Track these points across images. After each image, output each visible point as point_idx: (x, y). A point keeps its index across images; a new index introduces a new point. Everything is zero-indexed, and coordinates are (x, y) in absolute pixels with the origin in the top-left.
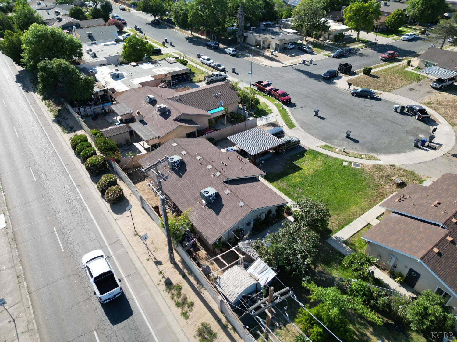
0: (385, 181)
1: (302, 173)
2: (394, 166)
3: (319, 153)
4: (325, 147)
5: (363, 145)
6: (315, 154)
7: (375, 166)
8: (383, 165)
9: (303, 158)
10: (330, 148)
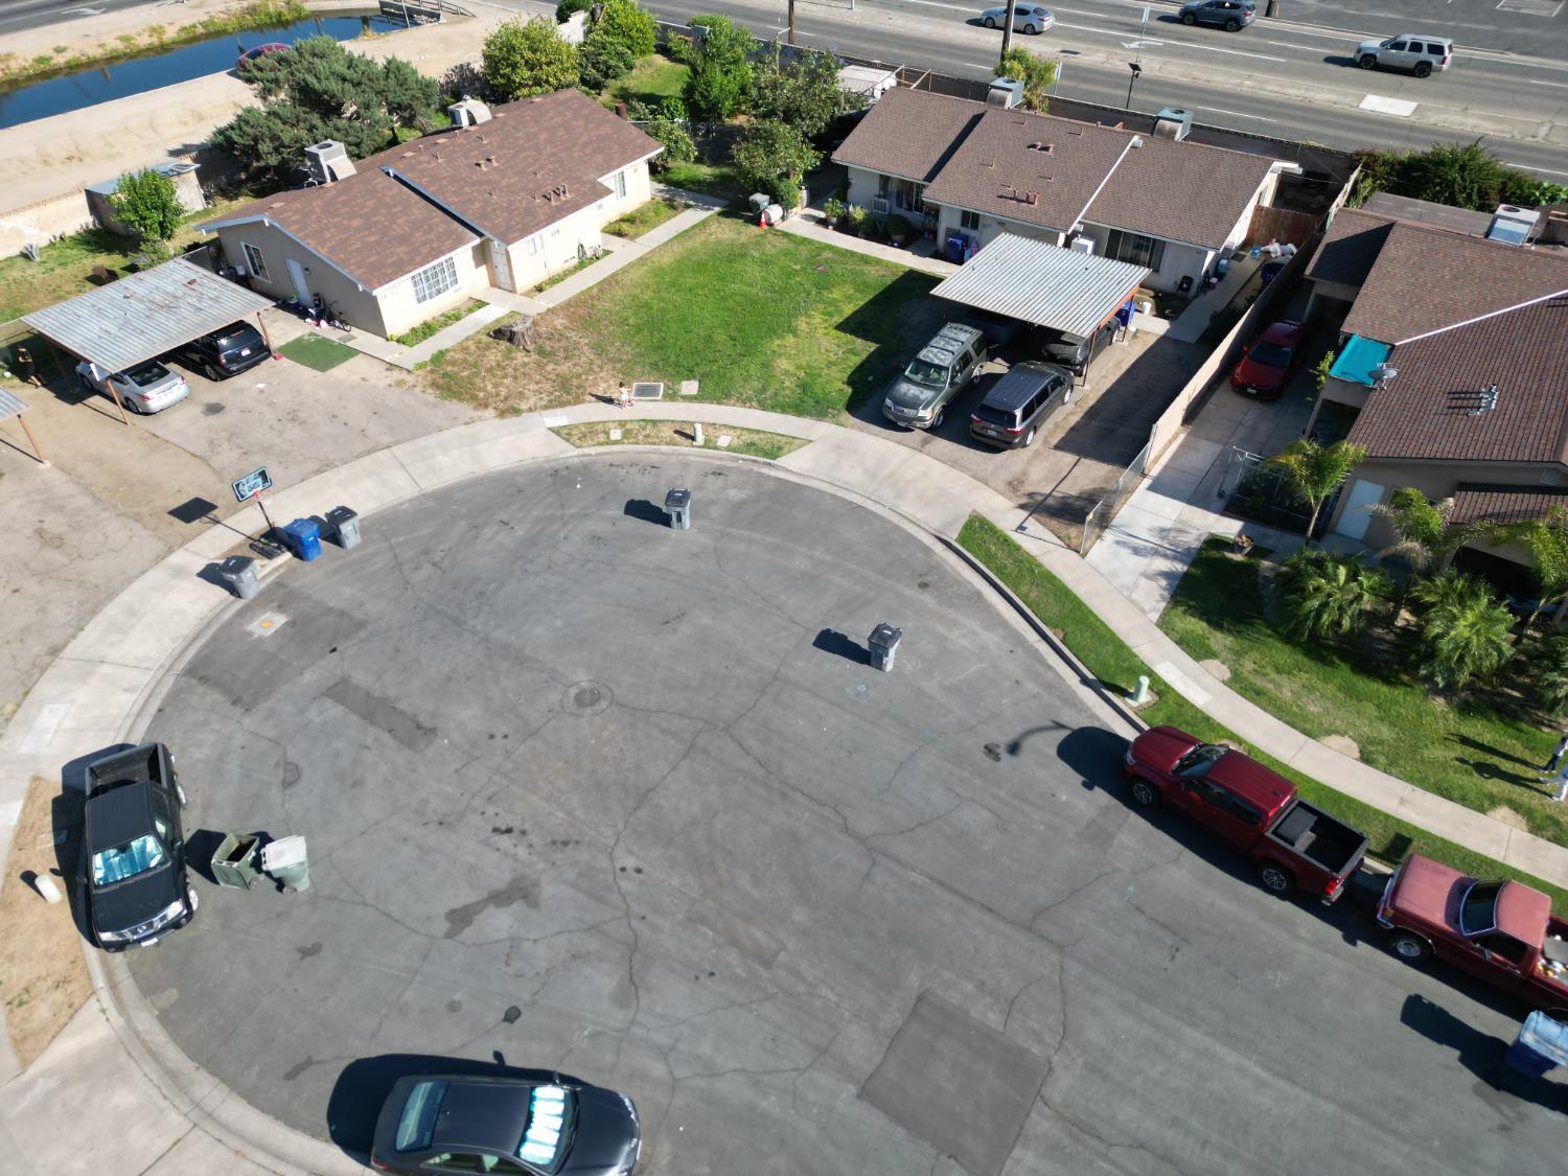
2: (502, 414)
6: (807, 402)
8: (546, 407)
9: (849, 371)
10: (750, 447)
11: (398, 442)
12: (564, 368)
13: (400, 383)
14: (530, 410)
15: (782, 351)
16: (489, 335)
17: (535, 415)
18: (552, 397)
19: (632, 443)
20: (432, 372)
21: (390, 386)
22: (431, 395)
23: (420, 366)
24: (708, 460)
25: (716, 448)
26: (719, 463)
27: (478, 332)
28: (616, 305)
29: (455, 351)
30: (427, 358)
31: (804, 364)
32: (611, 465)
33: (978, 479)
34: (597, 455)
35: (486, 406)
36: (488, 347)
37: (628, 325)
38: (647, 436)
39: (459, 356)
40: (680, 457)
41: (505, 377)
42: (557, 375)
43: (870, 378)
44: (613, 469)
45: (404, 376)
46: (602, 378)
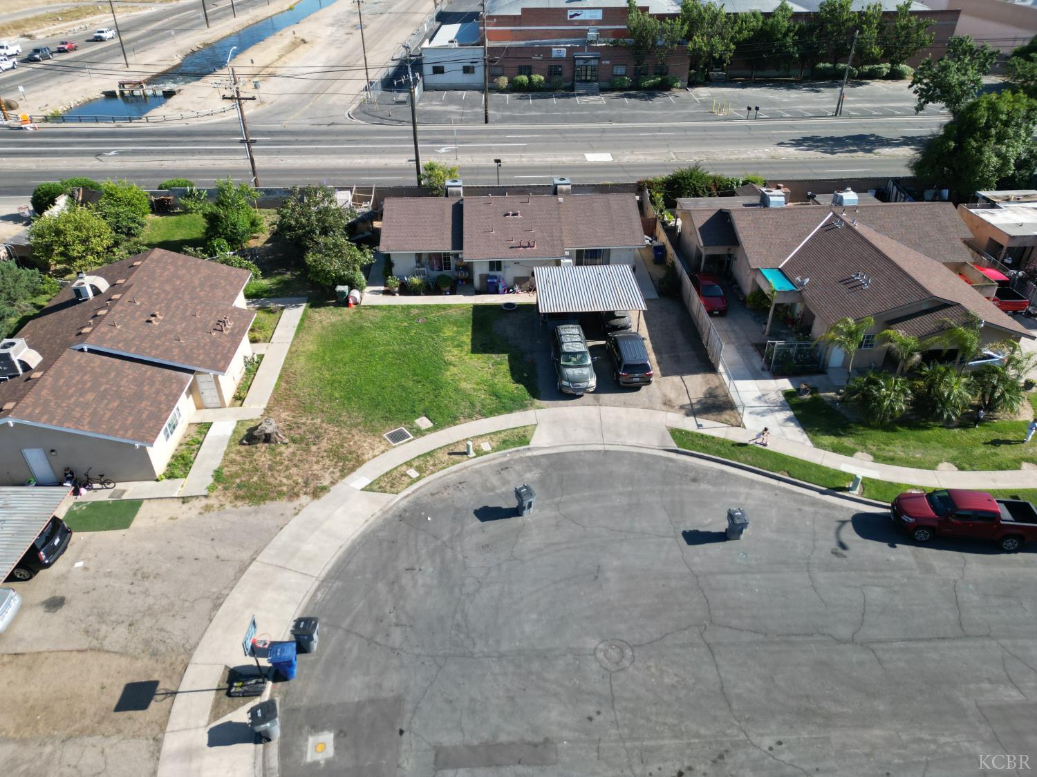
4: (521, 438)
5: (457, 514)
8: (343, 476)
9: (508, 374)
10: (505, 444)
11: (258, 552)
12: (324, 444)
13: (208, 508)
14: (333, 483)
15: (457, 378)
16: (241, 443)
17: (340, 485)
18: (340, 468)
19: (431, 474)
20: (226, 489)
21: (201, 513)
22: (243, 507)
23: (210, 489)
24: (488, 463)
25: (486, 453)
26: (497, 462)
27: (229, 446)
28: (313, 389)
29: (227, 466)
30: (211, 480)
31: (478, 380)
32: (432, 495)
33: (647, 408)
34: (413, 492)
35: (297, 495)
36: (250, 454)
37: (336, 399)
38: (434, 465)
39: (234, 468)
40: (469, 469)
41: (287, 468)
42: (325, 451)
43: (525, 375)
44: (437, 496)
45: (204, 502)
46: (359, 440)
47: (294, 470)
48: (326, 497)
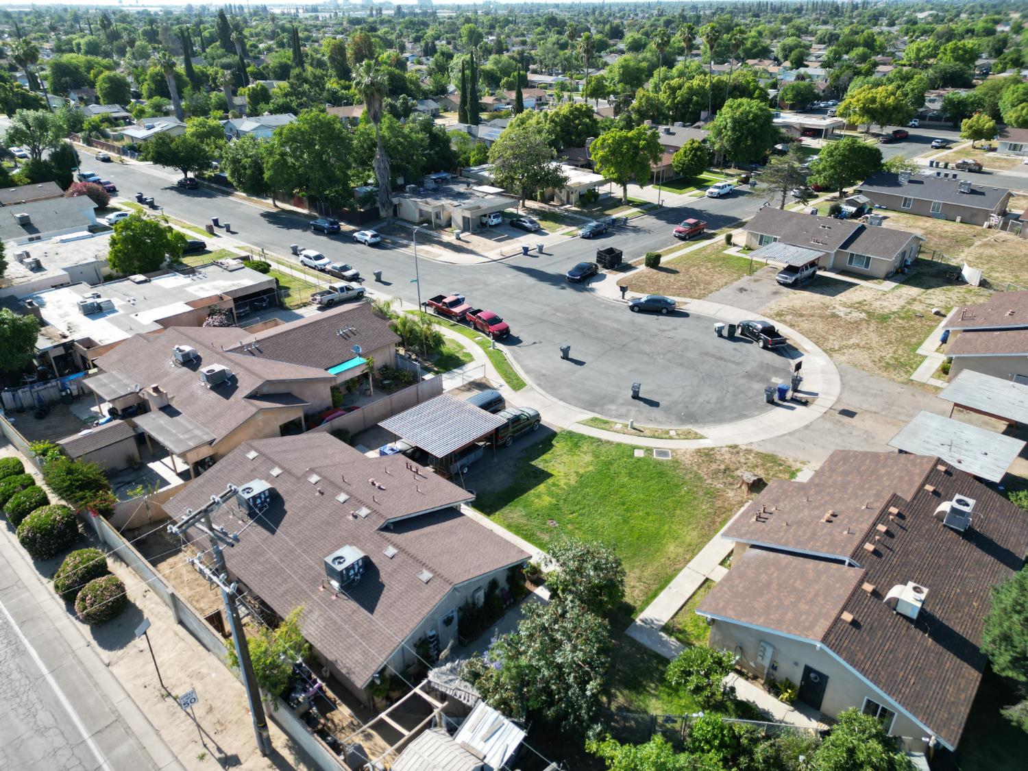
0: (725, 480)
1: (554, 485)
2: (736, 446)
3: (582, 437)
4: (594, 422)
5: (668, 410)
6: (575, 440)
7: (698, 451)
14: (722, 447)
17: (719, 445)
19: (663, 429)
20: (790, 468)
23: (799, 470)
35: (747, 450)
38: (657, 431)
47: (743, 460)
48: (731, 443)
